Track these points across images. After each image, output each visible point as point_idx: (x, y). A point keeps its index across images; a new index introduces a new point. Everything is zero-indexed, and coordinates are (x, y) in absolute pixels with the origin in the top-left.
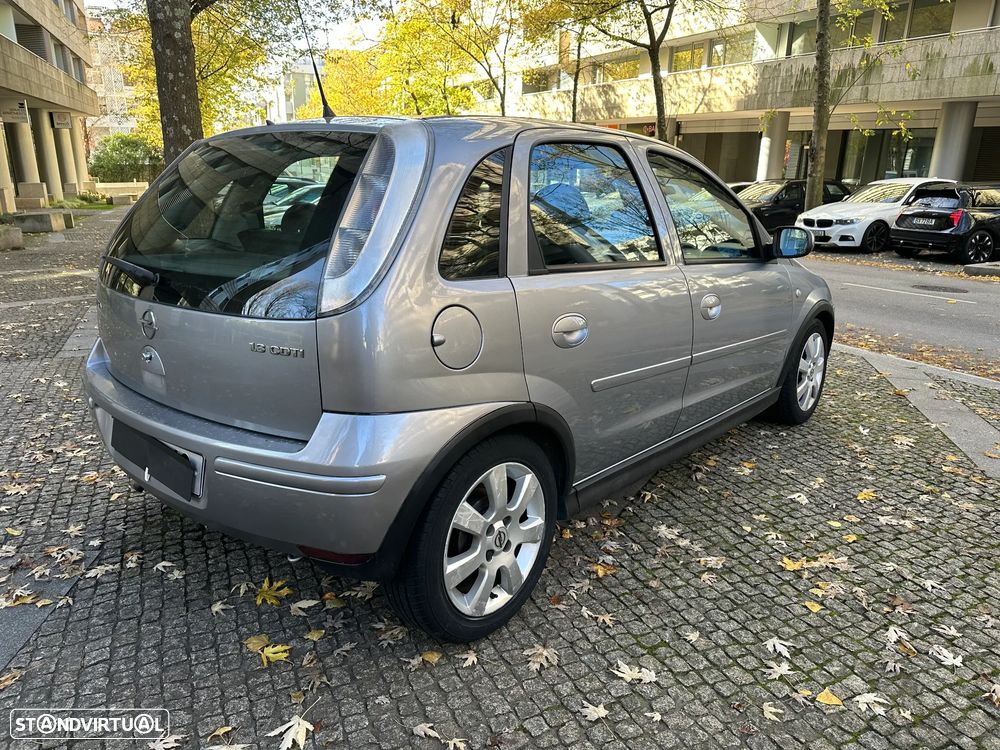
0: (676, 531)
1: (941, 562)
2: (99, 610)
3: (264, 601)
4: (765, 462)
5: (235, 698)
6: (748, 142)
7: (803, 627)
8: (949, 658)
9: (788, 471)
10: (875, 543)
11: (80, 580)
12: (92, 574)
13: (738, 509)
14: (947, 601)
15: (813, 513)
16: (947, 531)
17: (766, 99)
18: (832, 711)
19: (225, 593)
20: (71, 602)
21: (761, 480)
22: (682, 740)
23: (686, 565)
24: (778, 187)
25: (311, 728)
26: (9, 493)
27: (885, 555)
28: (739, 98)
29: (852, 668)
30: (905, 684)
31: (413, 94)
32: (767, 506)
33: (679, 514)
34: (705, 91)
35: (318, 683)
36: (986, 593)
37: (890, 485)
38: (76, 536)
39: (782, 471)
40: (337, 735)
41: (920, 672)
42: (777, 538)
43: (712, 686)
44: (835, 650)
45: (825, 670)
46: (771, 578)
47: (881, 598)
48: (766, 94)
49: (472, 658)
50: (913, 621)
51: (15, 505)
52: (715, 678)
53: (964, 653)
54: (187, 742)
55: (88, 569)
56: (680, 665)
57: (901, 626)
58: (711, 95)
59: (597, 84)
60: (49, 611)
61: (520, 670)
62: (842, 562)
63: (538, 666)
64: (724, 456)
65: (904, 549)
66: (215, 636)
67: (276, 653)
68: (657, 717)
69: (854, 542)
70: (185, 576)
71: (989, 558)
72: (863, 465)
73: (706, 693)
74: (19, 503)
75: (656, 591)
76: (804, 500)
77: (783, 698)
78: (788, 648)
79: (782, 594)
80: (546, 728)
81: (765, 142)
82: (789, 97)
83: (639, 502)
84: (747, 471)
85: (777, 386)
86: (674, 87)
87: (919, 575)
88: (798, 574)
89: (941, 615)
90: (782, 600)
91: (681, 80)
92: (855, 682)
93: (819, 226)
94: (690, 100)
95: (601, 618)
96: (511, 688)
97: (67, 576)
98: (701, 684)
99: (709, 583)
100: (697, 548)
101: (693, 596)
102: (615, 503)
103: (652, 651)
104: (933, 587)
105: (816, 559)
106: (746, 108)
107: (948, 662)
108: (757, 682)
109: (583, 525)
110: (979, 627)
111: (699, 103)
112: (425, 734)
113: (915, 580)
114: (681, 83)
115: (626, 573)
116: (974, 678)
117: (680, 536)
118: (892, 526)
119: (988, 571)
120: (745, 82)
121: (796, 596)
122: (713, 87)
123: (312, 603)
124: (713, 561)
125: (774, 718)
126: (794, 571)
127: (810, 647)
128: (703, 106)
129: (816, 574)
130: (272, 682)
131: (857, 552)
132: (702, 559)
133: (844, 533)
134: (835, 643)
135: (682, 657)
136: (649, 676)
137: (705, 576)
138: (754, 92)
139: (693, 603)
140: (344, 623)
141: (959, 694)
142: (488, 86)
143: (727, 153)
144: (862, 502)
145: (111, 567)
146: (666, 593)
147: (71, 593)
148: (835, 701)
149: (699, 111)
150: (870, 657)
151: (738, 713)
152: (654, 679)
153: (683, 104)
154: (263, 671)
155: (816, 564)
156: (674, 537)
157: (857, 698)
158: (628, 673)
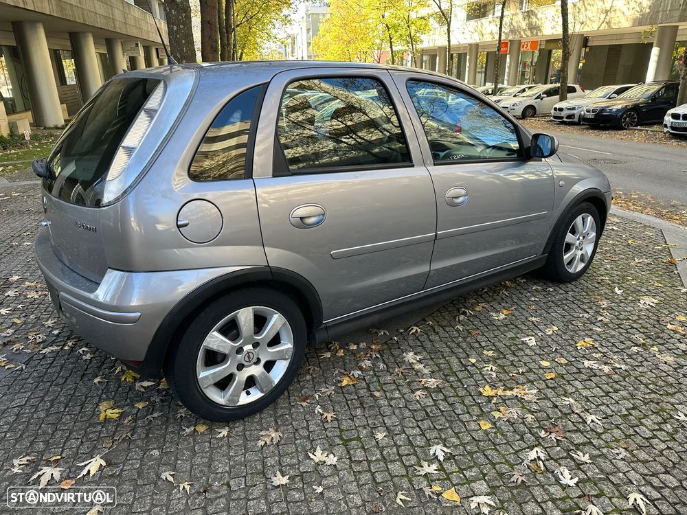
0: (418, 358)
1: (613, 402)
2: (35, 374)
3: (125, 379)
4: (522, 310)
5: (75, 438)
6: (642, 51)
7: (467, 439)
8: (567, 478)
9: (534, 319)
10: (568, 381)
11: (36, 354)
12: (44, 351)
13: (476, 345)
14: (597, 433)
15: (533, 353)
16: (636, 378)
17: (658, 16)
18: (448, 505)
19: (107, 371)
20: (24, 367)
21: (509, 324)
22: (327, 508)
23: (409, 384)
24: (657, 87)
25: (104, 464)
26: (28, 297)
27: (570, 391)
28: (635, 16)
29: (485, 475)
30: (518, 494)
31: (387, 25)
32: (500, 345)
33: (428, 344)
34: (607, 12)
35: (124, 436)
36: (635, 431)
37: (613, 336)
38: (49, 327)
39: (530, 319)
40: (117, 471)
41: (538, 485)
42: (492, 370)
43: (373, 474)
44: (482, 460)
45: (463, 474)
46: (468, 400)
47: (544, 425)
48: (658, 12)
49: (224, 432)
50: (558, 445)
51: (28, 304)
52: (378, 468)
53: (582, 476)
54: (34, 462)
55: (44, 348)
56: (359, 455)
57: (545, 448)
58: (611, 15)
59: (523, 10)
60: (10, 371)
61: (250, 445)
62: (530, 394)
63: (263, 443)
64: (492, 303)
65: (589, 389)
66: (86, 398)
67: (113, 414)
68: (320, 490)
69: (552, 379)
70: (92, 358)
71: (658, 404)
72: (600, 318)
73: (365, 477)
74: (31, 303)
75: (376, 399)
76: (532, 341)
77: (418, 490)
78: (446, 453)
79: (468, 412)
80: (243, 486)
81: (655, 51)
82: (677, 13)
83: (406, 334)
84: (502, 316)
85: (543, 254)
86: (583, 9)
87: (587, 411)
88: (490, 398)
89: (584, 444)
90: (465, 417)
91: (589, 4)
92: (481, 486)
93: (683, 119)
94: (594, 19)
95: (326, 414)
96: (237, 456)
97: (30, 351)
98: (367, 471)
99: (418, 398)
100: (426, 371)
101: (401, 406)
102: (388, 333)
103: (346, 443)
104: (592, 421)
105: (511, 389)
106: (640, 25)
107: (564, 482)
108: (407, 476)
109: (355, 347)
110: (611, 457)
111: (601, 21)
112: (166, 478)
113: (582, 414)
114: (588, 7)
115: (364, 384)
116: (579, 497)
117: (420, 361)
118: (591, 369)
119: (650, 413)
120: (640, 3)
121: (477, 416)
122: (613, 9)
123: (150, 384)
124: (432, 383)
125: (401, 503)
126: (488, 397)
127: (463, 455)
128: (604, 25)
129: (504, 400)
130: (100, 432)
131: (548, 387)
132: (424, 380)
133: (548, 371)
134: (484, 454)
135: (365, 450)
136: (332, 460)
137: (418, 393)
138: (648, 11)
139: (397, 412)
140: (161, 399)
141: (558, 507)
142: (438, 16)
143: (625, 60)
144: (579, 348)
145: (56, 348)
146: (383, 402)
147: (27, 363)
148: (456, 498)
149: (601, 28)
150: (504, 468)
151: (378, 496)
152: (334, 463)
153: (588, 22)
154: (100, 423)
155: (509, 393)
156: (414, 361)
157: (474, 498)
158: (319, 456)
